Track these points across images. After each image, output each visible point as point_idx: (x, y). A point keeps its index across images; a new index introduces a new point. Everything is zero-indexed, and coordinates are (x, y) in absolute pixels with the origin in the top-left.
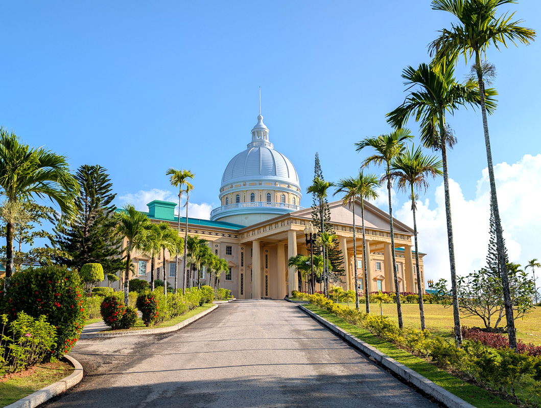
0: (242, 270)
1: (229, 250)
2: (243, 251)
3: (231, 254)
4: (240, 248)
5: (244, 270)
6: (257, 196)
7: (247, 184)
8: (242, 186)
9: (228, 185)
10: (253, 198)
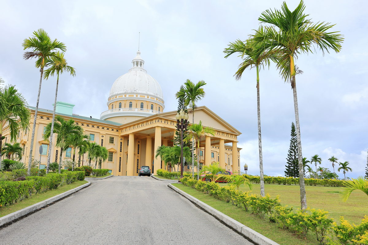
0: (121, 155)
1: (112, 140)
2: (122, 141)
3: (113, 143)
4: (119, 139)
6: (134, 104)
7: (127, 96)
8: (124, 96)
9: (114, 96)
10: (131, 106)
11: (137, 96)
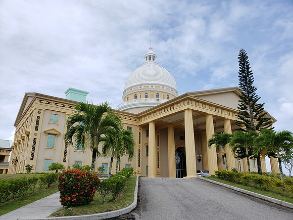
0: (139, 146)
2: (141, 131)
4: (138, 129)
5: (141, 146)
6: (149, 94)
7: (143, 87)
8: (139, 88)
9: (129, 88)
10: (146, 97)
11: (152, 87)
